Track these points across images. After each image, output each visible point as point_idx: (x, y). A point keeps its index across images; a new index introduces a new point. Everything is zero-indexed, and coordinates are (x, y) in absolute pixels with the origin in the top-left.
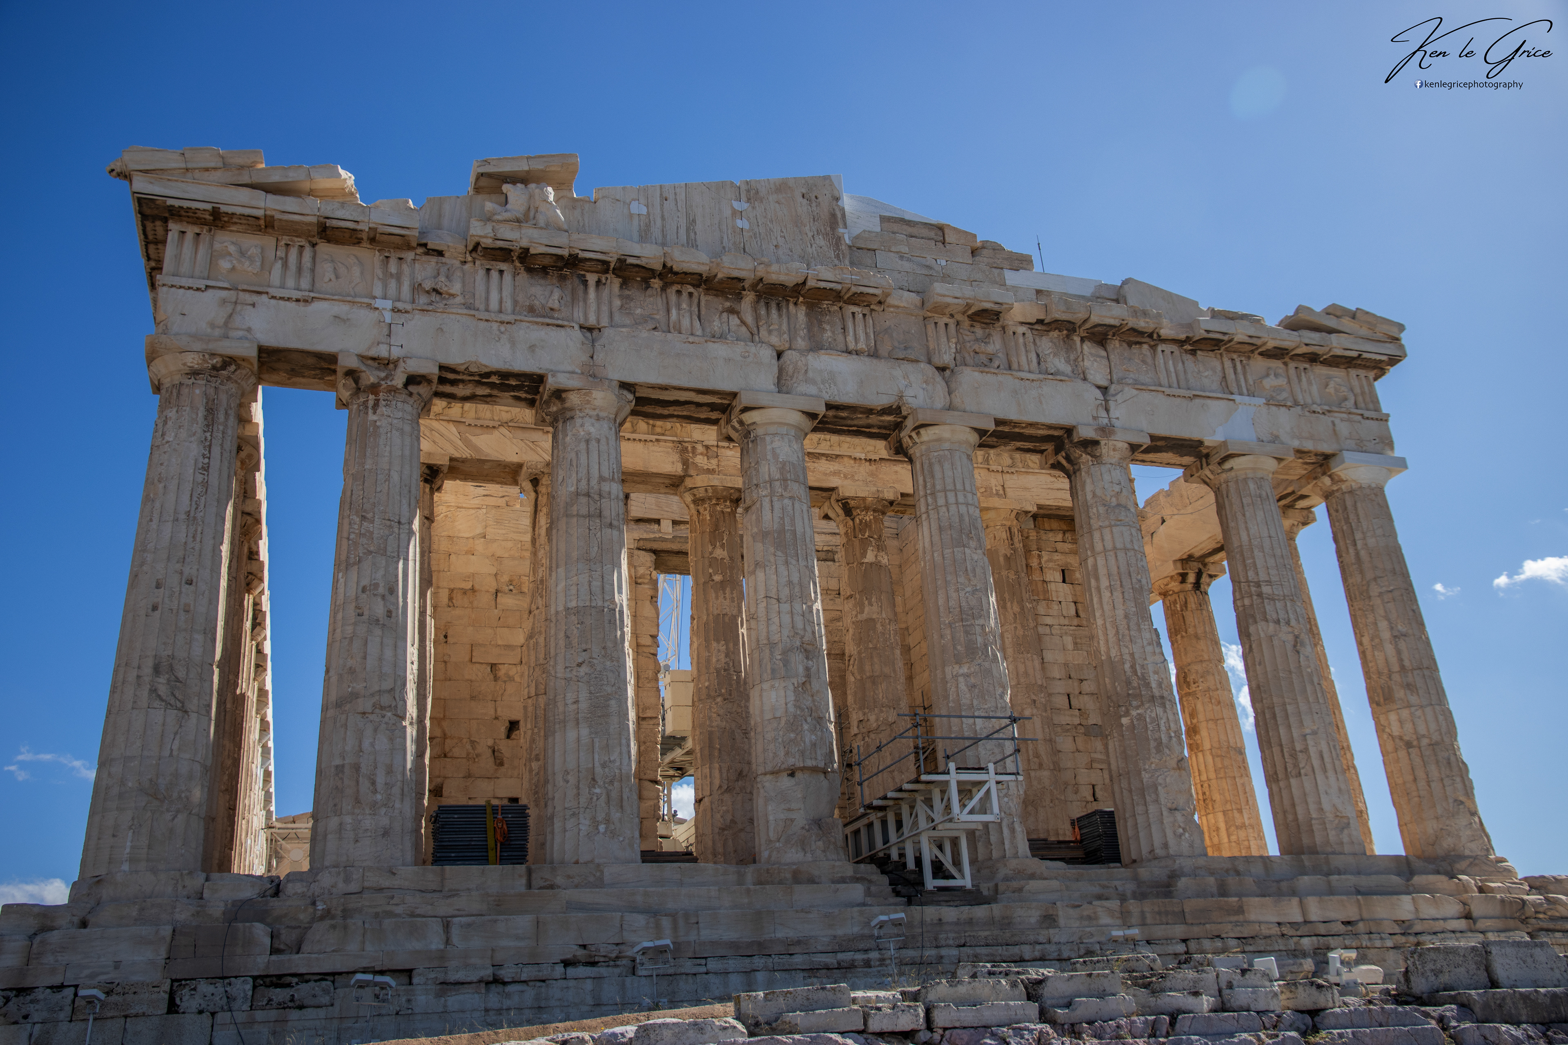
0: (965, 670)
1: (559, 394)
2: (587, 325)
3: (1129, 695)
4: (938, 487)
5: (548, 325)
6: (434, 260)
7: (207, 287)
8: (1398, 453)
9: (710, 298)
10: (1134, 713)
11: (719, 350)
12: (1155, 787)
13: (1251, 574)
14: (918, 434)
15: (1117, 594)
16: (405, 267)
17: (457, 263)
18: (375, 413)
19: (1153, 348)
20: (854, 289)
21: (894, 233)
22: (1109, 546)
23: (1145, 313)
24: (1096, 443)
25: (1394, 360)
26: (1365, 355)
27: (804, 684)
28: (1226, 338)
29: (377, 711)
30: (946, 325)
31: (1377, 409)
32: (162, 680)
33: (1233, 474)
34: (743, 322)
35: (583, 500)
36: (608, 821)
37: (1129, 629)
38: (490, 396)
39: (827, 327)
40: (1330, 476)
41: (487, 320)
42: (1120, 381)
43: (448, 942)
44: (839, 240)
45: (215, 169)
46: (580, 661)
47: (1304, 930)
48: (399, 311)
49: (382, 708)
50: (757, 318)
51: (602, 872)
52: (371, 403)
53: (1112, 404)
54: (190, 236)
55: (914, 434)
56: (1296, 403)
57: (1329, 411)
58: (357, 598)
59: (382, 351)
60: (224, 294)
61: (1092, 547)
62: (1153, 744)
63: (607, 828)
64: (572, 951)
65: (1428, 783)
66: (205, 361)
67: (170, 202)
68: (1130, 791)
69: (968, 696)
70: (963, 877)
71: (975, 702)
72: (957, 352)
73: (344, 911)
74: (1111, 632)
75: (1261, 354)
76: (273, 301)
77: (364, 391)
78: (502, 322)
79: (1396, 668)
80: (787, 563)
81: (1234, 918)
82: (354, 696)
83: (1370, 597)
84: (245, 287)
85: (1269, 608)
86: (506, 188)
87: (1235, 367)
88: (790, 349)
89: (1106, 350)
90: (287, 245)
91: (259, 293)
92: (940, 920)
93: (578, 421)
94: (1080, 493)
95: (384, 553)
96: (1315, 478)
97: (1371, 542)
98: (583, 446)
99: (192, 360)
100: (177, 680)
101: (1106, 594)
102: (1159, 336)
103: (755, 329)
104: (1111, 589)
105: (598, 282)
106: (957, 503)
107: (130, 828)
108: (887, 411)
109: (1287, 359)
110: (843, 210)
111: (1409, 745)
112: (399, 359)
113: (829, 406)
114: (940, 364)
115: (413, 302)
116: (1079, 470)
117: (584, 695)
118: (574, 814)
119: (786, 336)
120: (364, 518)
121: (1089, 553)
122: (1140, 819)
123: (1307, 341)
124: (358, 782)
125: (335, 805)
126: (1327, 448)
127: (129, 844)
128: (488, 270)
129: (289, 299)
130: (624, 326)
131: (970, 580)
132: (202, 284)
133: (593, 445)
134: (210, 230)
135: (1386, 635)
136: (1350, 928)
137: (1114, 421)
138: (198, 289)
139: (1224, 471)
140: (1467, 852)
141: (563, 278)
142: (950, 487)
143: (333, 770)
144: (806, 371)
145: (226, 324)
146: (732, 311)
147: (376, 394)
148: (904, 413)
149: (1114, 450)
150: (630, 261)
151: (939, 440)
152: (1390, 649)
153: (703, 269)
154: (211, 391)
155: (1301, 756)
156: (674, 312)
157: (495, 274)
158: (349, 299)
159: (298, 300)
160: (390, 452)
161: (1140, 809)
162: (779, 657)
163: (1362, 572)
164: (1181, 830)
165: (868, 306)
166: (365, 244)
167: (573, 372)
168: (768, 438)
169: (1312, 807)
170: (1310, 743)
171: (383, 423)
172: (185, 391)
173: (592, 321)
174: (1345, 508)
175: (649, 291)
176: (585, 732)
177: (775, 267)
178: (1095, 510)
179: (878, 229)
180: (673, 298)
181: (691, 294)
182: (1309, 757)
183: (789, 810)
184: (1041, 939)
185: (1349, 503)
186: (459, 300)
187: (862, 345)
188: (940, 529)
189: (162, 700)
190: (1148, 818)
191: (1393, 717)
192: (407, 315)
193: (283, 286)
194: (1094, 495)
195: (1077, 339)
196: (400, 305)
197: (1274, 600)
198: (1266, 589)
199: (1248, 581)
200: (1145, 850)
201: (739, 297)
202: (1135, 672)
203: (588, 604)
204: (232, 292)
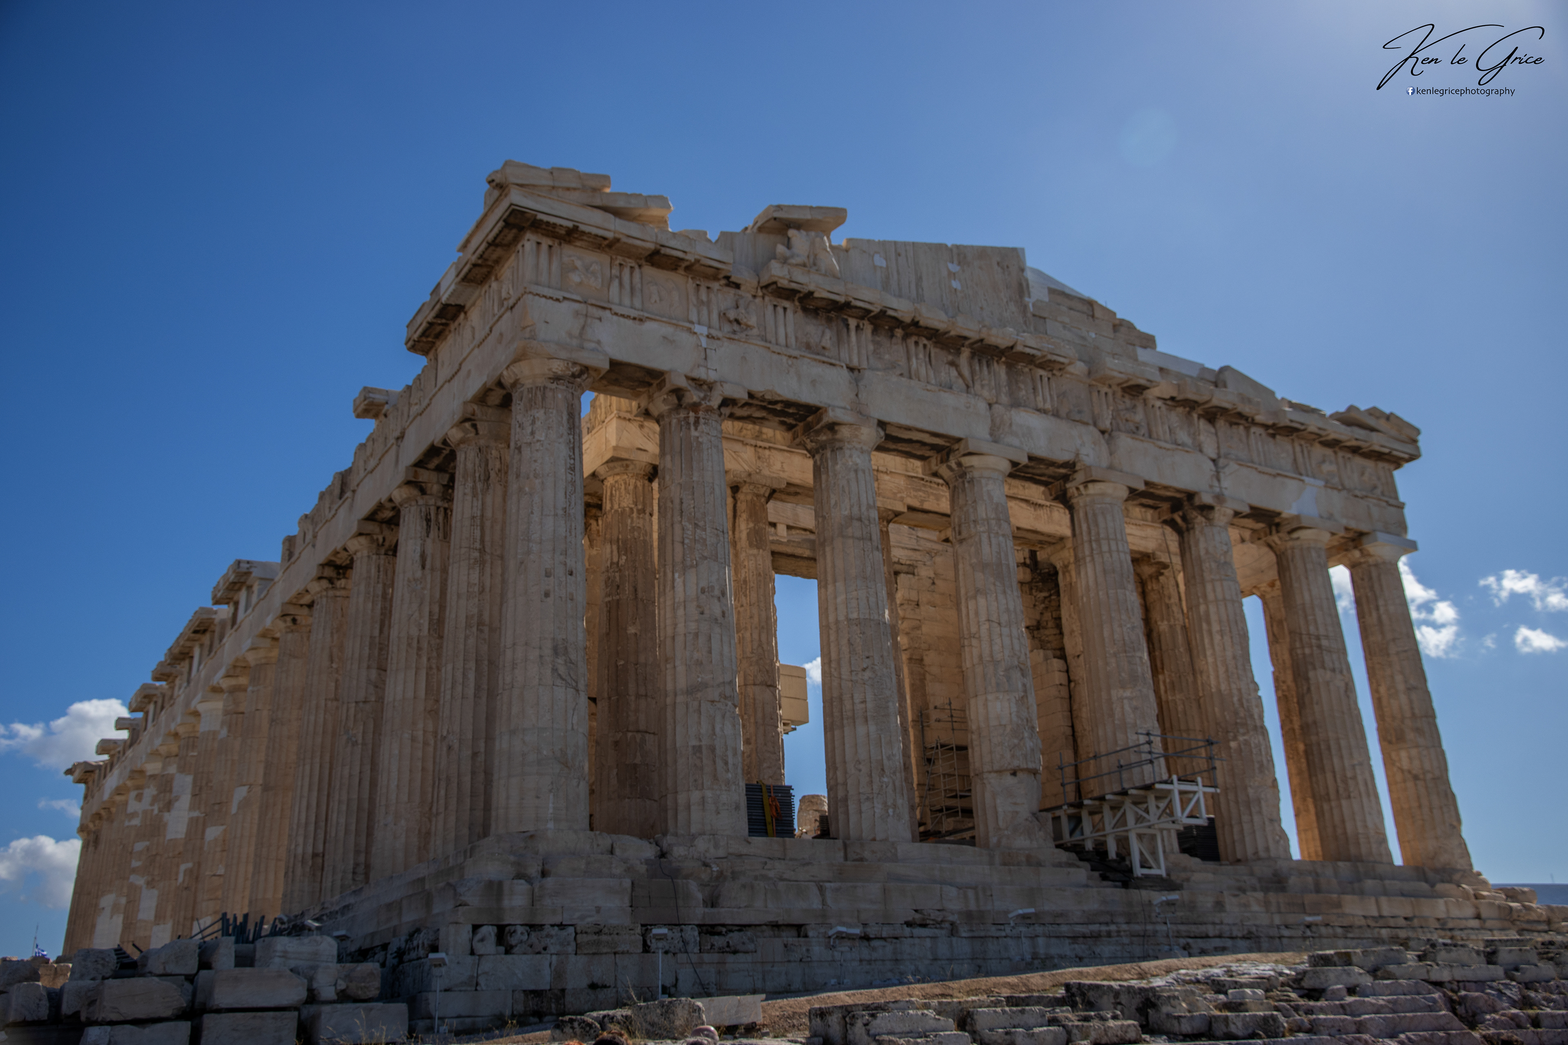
0: (1128, 693)
1: (832, 427)
2: (851, 365)
3: (1236, 723)
4: (1102, 536)
5: (824, 362)
6: (732, 291)
7: (565, 298)
8: (1410, 536)
9: (937, 350)
10: (1241, 738)
11: (949, 399)
12: (1259, 801)
13: (1312, 629)
14: (1086, 487)
15: (1227, 639)
16: (712, 296)
17: (749, 296)
18: (696, 429)
19: (1247, 429)
20: (1050, 357)
21: (1059, 304)
22: (1220, 597)
23: (1250, 401)
24: (1211, 508)
25: (1413, 458)
26: (1395, 453)
27: (1022, 697)
28: (1302, 427)
29: (722, 700)
30: (1106, 394)
31: (1397, 498)
32: (560, 660)
33: (1298, 543)
34: (961, 375)
35: (857, 524)
36: (895, 806)
37: (1237, 668)
38: (763, 418)
39: (1022, 386)
40: (1361, 550)
41: (779, 354)
42: (1226, 456)
43: (824, 902)
44: (1025, 307)
45: (575, 189)
46: (865, 666)
47: (1381, 923)
48: (713, 337)
49: (726, 698)
50: (973, 373)
51: (896, 849)
52: (692, 420)
53: (1222, 475)
54: (544, 247)
55: (1081, 487)
56: (1344, 488)
57: (1366, 497)
58: (698, 598)
59: (701, 373)
60: (576, 306)
61: (1205, 596)
62: (1257, 766)
63: (894, 812)
64: (911, 916)
65: (1431, 809)
66: (568, 368)
67: (540, 216)
68: (1237, 802)
69: (1132, 716)
70: (1159, 867)
71: (1138, 722)
72: (1113, 418)
73: (733, 873)
74: (1221, 670)
75: (1321, 443)
76: (615, 318)
77: (685, 408)
78: (790, 357)
79: (1408, 714)
80: (1004, 592)
81: (1335, 911)
82: (705, 685)
83: (1388, 655)
84: (594, 302)
85: (1327, 658)
86: (791, 233)
87: (1302, 452)
88: (996, 403)
89: (1214, 426)
90: (621, 265)
91: (604, 308)
92: (1150, 901)
93: (847, 452)
94: (1193, 549)
95: (716, 560)
96: (1347, 550)
97: (1392, 609)
98: (852, 475)
99: (557, 367)
100: (571, 662)
101: (1217, 638)
102: (1253, 420)
103: (971, 382)
104: (1221, 633)
105: (858, 327)
106: (1118, 551)
107: (550, 791)
108: (1065, 465)
109: (1337, 449)
110: (1027, 280)
111: (1416, 778)
112: (715, 382)
113: (1031, 458)
114: (1103, 427)
115: (720, 329)
116: (1193, 528)
117: (869, 697)
118: (868, 799)
119: (994, 391)
120: (696, 525)
121: (1201, 600)
122: (1246, 827)
123: (1358, 437)
124: (714, 762)
125: (695, 781)
126: (1364, 527)
127: (551, 805)
128: (775, 306)
129: (628, 317)
130: (878, 370)
131: (1130, 618)
132: (559, 295)
133: (860, 474)
134: (560, 244)
135: (1401, 687)
136: (1409, 923)
137: (1224, 490)
138: (558, 300)
139: (1292, 539)
140: (1459, 867)
141: (829, 320)
142: (1112, 536)
143: (690, 749)
144: (1011, 425)
145: (581, 334)
146: (952, 364)
147: (696, 412)
148: (1077, 468)
149: (1224, 515)
150: (890, 313)
151: (1103, 495)
152: (1403, 698)
153: (941, 327)
154: (569, 396)
155: (1351, 782)
156: (914, 360)
157: (780, 310)
158: (674, 321)
159: (634, 319)
160: (712, 467)
161: (1245, 818)
162: (1002, 673)
163: (1382, 633)
164: (1277, 838)
165: (1051, 370)
166: (681, 271)
167: (844, 408)
168: (983, 481)
169: (1359, 824)
170: (1358, 772)
171: (704, 439)
172: (549, 394)
173: (855, 363)
174: (1370, 578)
175: (894, 340)
176: (872, 728)
177: (994, 331)
178: (1207, 565)
179: (1046, 299)
180: (912, 347)
181: (925, 346)
182: (1357, 784)
183: (1015, 804)
184: (1217, 921)
185: (1374, 574)
186: (755, 331)
187: (1048, 406)
188: (1105, 572)
189: (563, 679)
190: (1253, 826)
191: (1403, 754)
192: (718, 342)
193: (620, 304)
194: (1207, 552)
195: (1195, 416)
196: (714, 332)
197: (1330, 651)
198: (1324, 643)
199: (1309, 634)
200: (1250, 851)
201: (958, 353)
202: (1242, 705)
203: (867, 616)
204: (582, 305)
